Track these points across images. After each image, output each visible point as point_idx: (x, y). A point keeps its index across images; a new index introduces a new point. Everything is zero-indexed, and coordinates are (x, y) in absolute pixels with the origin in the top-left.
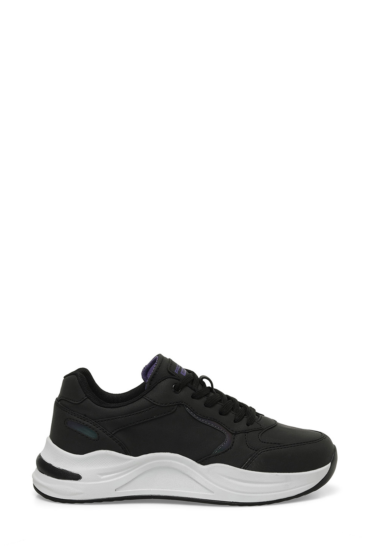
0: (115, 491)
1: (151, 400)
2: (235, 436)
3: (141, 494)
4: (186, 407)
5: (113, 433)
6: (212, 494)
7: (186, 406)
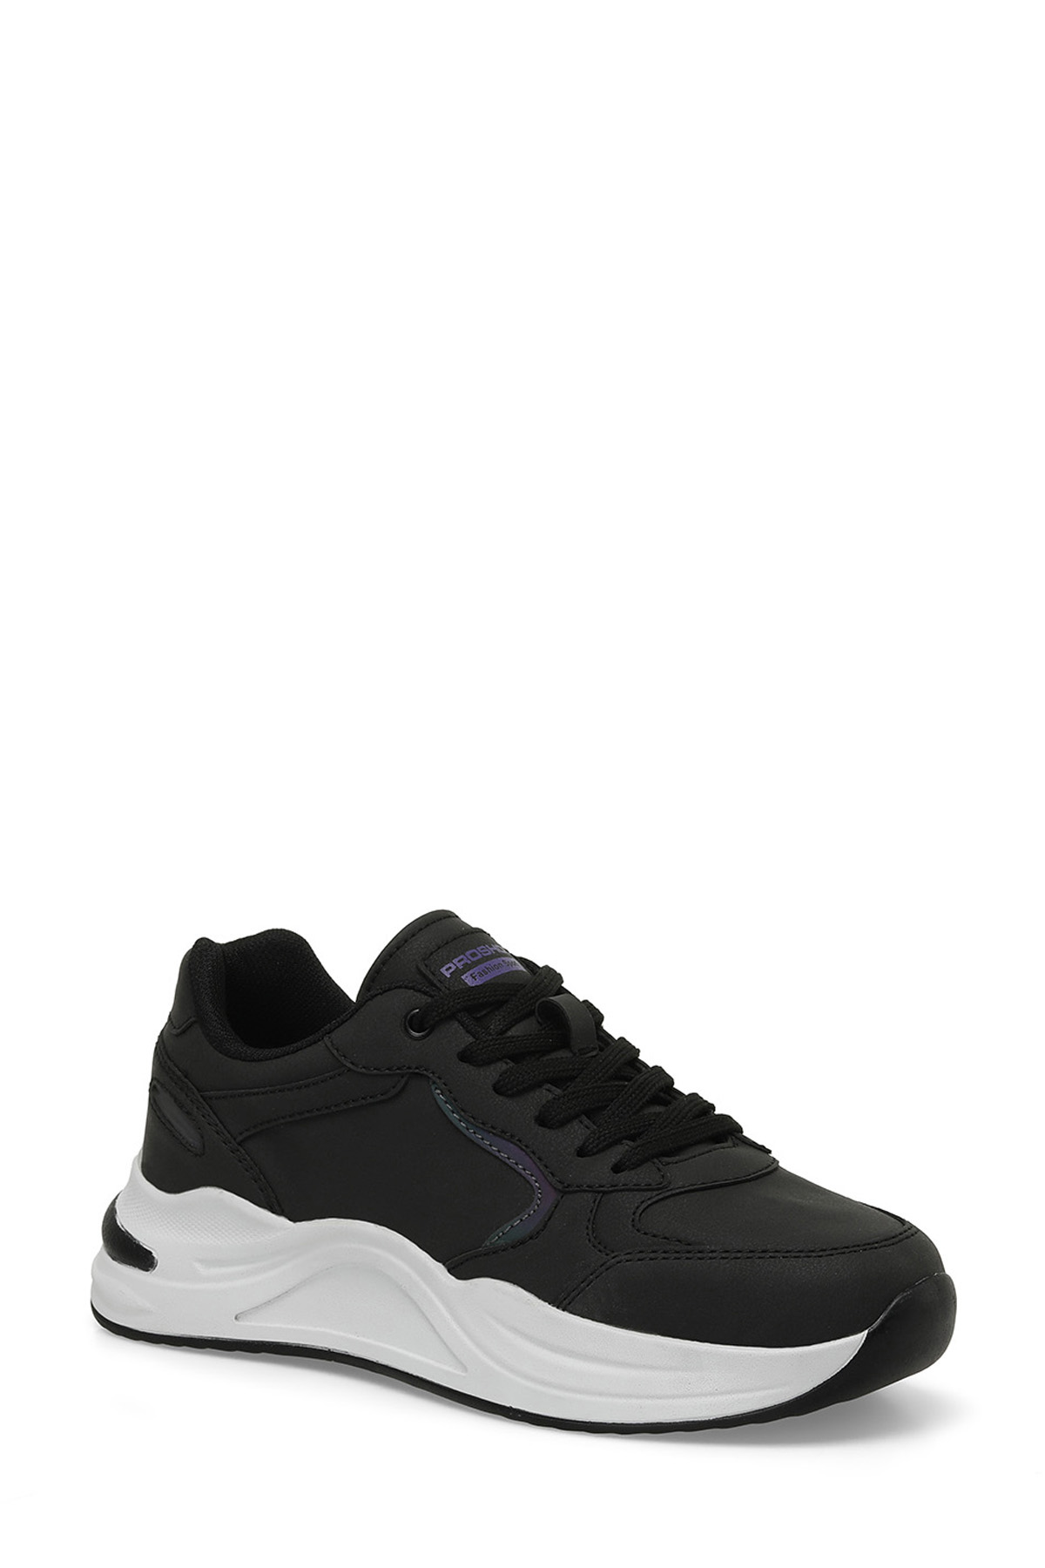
0: (236, 1318)
1: (335, 1052)
2: (562, 1197)
3: (303, 1343)
4: (433, 1088)
5: (240, 1138)
6: (460, 1373)
7: (434, 1083)
